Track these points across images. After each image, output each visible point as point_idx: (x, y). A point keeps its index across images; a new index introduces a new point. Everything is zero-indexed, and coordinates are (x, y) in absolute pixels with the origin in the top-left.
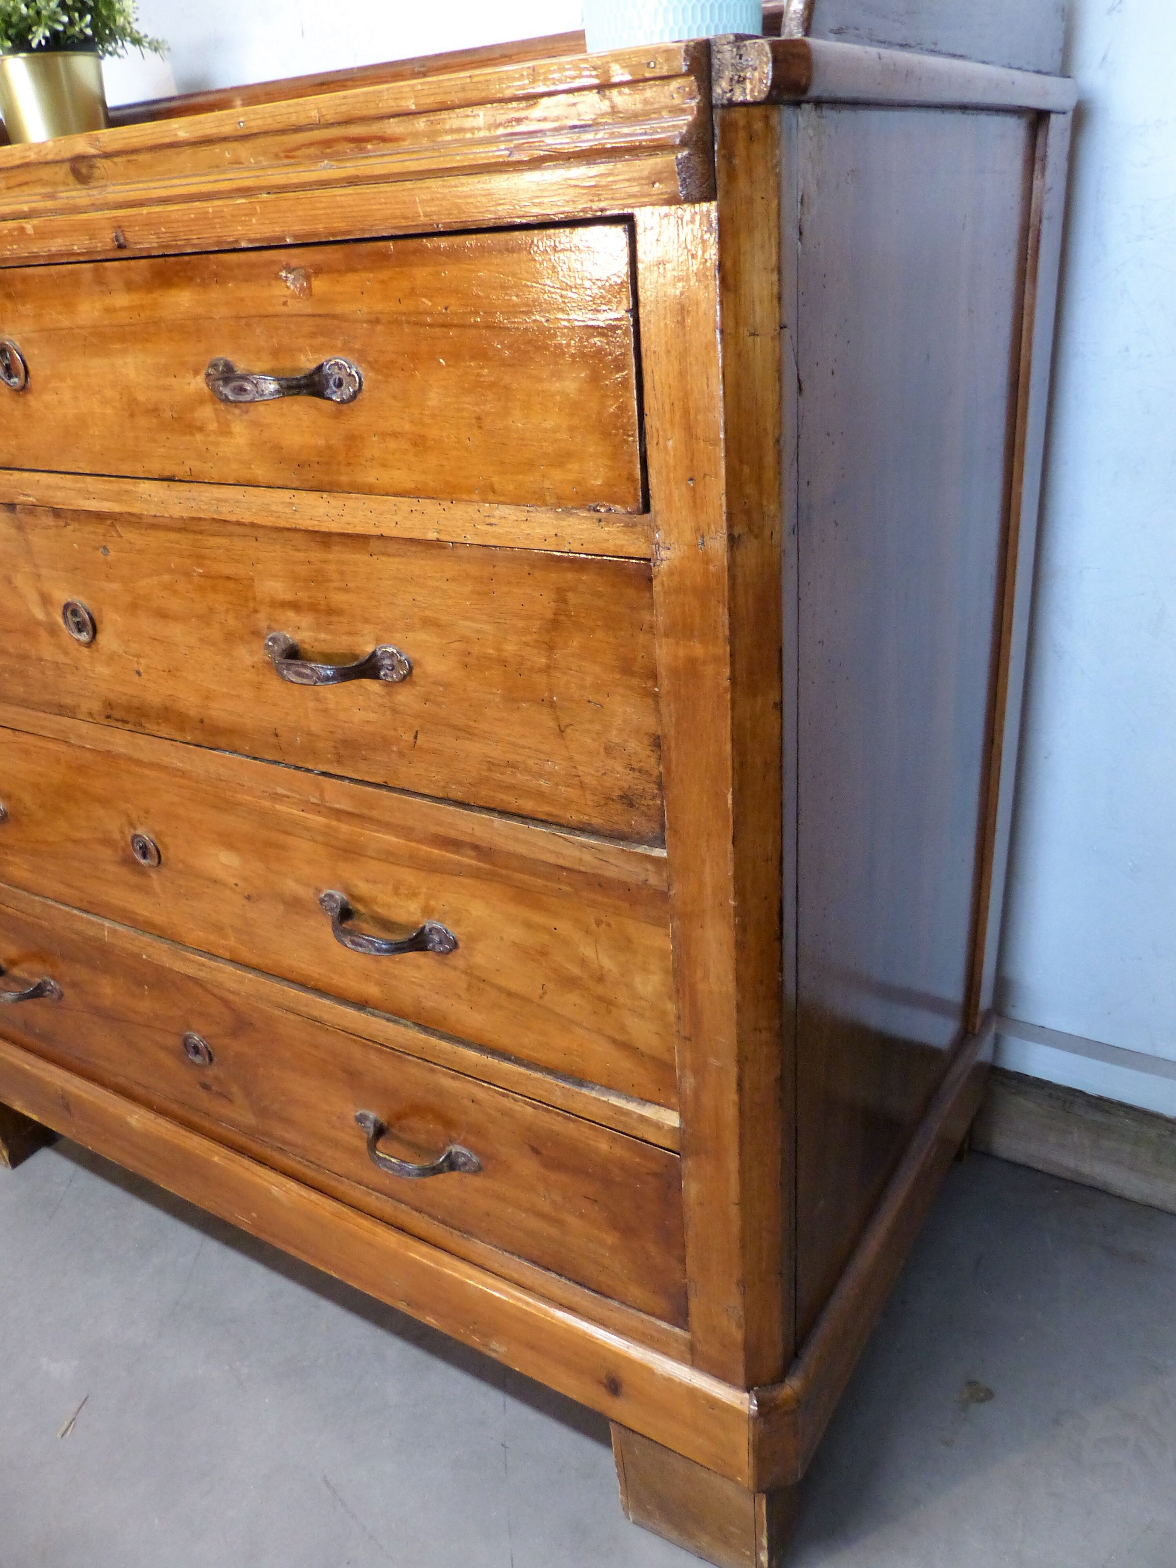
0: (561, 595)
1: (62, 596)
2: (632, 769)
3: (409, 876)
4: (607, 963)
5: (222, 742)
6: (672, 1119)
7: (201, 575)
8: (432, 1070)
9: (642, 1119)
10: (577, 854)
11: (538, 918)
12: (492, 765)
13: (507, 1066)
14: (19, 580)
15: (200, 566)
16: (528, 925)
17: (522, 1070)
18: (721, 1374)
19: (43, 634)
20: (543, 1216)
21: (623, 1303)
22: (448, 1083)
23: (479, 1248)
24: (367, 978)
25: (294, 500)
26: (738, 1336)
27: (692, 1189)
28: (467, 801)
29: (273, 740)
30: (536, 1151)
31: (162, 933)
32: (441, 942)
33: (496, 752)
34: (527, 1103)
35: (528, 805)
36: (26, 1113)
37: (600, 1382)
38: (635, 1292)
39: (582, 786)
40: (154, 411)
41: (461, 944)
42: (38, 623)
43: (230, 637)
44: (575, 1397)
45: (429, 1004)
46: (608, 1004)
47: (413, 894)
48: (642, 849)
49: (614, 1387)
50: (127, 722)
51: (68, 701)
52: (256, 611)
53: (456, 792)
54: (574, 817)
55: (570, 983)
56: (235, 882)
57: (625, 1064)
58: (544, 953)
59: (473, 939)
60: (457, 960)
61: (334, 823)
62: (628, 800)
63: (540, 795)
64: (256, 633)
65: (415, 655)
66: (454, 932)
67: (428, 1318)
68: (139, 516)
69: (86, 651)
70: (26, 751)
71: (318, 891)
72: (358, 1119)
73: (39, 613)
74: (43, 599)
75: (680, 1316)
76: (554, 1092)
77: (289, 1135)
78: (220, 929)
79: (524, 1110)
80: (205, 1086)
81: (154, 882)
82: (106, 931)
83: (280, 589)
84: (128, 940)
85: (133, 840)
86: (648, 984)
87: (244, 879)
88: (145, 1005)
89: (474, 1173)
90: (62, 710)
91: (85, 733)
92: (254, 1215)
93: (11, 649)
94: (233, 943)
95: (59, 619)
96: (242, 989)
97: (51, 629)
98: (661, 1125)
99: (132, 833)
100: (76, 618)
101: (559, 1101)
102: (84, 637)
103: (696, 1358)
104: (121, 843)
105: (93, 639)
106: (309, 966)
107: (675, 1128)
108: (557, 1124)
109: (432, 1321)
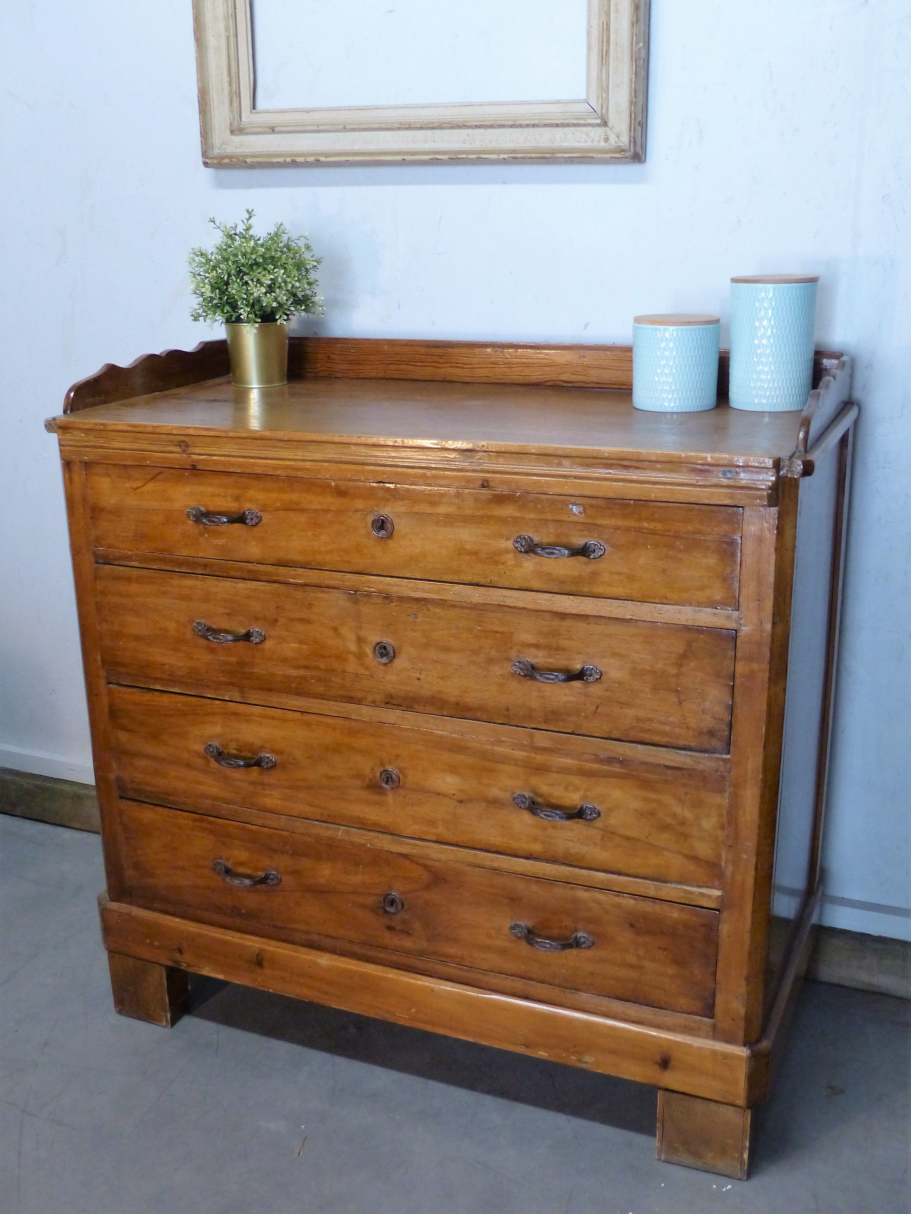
0: (689, 643)
1: (375, 638)
2: (716, 719)
3: (576, 780)
4: (688, 814)
5: (469, 715)
6: (717, 893)
7: (479, 630)
8: (572, 888)
9: (701, 894)
10: (683, 759)
11: (652, 795)
12: (639, 720)
13: (621, 878)
14: (344, 630)
15: (479, 626)
16: (645, 800)
17: (631, 879)
18: (730, 1041)
19: (352, 659)
20: (631, 966)
21: (673, 1011)
22: (582, 894)
23: (584, 997)
24: (535, 840)
25: (553, 599)
26: (742, 1011)
27: (725, 929)
28: (621, 738)
29: (506, 713)
30: (632, 926)
31: (384, 830)
32: (591, 814)
33: (642, 713)
34: (631, 898)
35: (656, 739)
36: (212, 975)
37: (657, 1063)
38: (682, 1002)
39: (688, 728)
40: (476, 553)
41: (601, 814)
42: (349, 652)
43: (491, 661)
44: (638, 1079)
45: (573, 851)
46: (685, 836)
47: (577, 789)
48: (716, 755)
49: (665, 1063)
50: (401, 706)
51: (359, 695)
52: (510, 648)
53: (615, 734)
54: (681, 743)
55: (665, 827)
56: (453, 793)
57: (691, 867)
58: (652, 813)
59: (610, 810)
60: (599, 823)
61: (533, 755)
62: (711, 733)
63: (665, 734)
64: (508, 659)
65: (603, 669)
66: (599, 807)
67: (539, 1053)
68: (445, 601)
69: (383, 668)
70: (309, 725)
71: (513, 793)
72: (513, 928)
73: (353, 647)
74: (360, 640)
75: (709, 1010)
76: (650, 888)
77: (452, 950)
78: (432, 823)
79: (629, 902)
80: (390, 928)
81: (390, 798)
82: (340, 833)
83: (529, 638)
84: (358, 837)
85: (381, 774)
86: (709, 823)
87: (461, 791)
88: (357, 879)
89: (589, 947)
90: (350, 700)
91: (366, 712)
92: (413, 1010)
93: (323, 666)
94: (441, 830)
95: (369, 651)
96: (443, 857)
97: (360, 656)
98: (710, 897)
99: (382, 769)
100: (382, 650)
101: (652, 893)
102: (384, 660)
103: (716, 1034)
104: (371, 776)
105: (391, 661)
106: (495, 838)
107: (718, 897)
108: (648, 907)
109: (542, 1054)
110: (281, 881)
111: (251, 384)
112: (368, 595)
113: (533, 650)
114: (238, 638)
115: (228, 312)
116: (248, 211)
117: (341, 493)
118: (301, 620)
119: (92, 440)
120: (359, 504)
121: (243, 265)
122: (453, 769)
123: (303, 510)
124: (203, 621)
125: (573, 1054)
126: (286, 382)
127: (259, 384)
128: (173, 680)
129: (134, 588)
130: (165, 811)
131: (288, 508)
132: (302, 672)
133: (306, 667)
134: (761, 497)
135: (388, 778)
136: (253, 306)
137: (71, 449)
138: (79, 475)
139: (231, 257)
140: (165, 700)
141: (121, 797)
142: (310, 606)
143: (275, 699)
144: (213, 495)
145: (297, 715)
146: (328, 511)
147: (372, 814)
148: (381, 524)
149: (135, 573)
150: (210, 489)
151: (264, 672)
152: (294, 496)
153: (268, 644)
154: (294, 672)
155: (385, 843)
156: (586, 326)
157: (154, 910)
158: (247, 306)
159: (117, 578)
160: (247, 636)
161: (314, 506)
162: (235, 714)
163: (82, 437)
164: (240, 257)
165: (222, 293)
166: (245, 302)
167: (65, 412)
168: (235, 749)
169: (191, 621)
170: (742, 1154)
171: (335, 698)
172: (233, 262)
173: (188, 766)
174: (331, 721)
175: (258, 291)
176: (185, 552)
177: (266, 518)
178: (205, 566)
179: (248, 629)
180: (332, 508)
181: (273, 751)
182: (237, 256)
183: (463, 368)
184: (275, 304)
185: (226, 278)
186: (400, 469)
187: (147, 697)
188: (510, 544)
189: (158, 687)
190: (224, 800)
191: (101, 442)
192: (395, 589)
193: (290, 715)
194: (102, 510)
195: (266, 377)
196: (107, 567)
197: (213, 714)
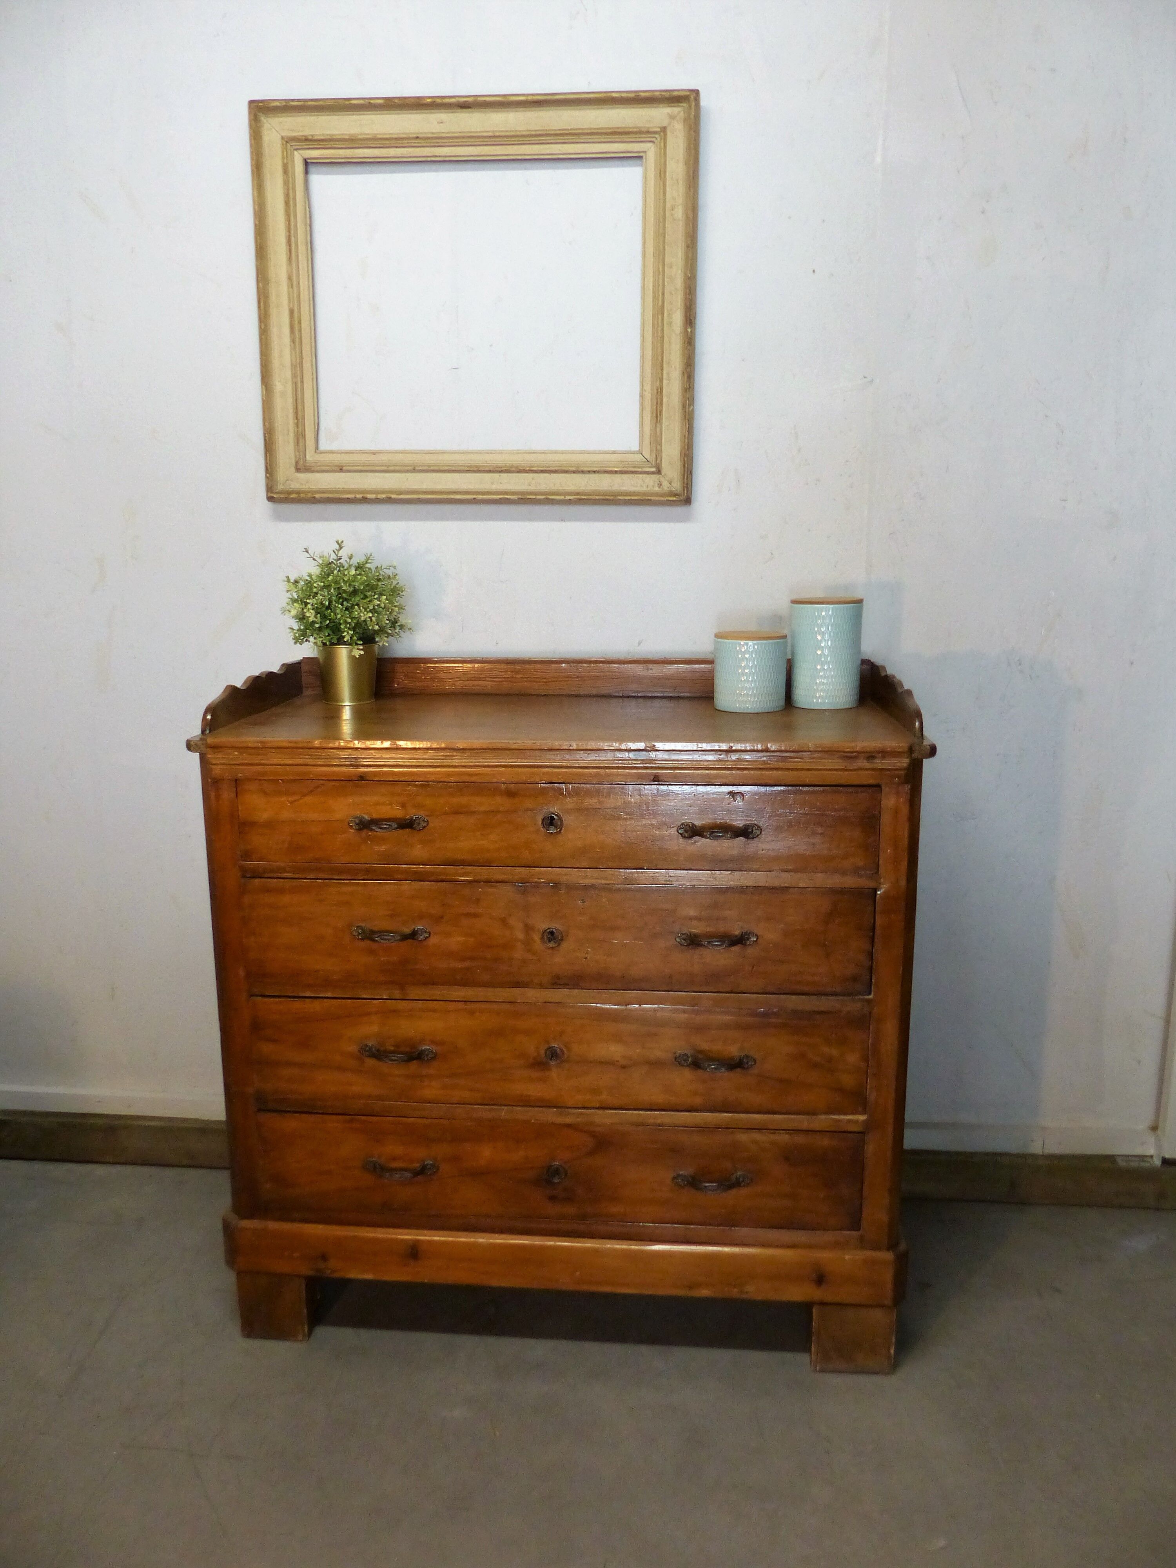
0: (836, 903)
1: (542, 924)
2: (857, 966)
3: (734, 1034)
4: (835, 1052)
6: (862, 1118)
8: (732, 1133)
9: (850, 1121)
11: (803, 1040)
12: (792, 974)
13: (779, 1116)
14: (512, 921)
16: (797, 1044)
17: (787, 1116)
18: (876, 1247)
20: (786, 1196)
21: (825, 1230)
22: (743, 1137)
24: (697, 1093)
25: (716, 875)
26: (886, 1219)
27: (870, 1149)
30: (787, 1159)
31: (548, 1104)
32: (748, 1063)
33: (794, 968)
34: (785, 1134)
35: (806, 989)
36: (361, 1277)
37: (813, 1281)
38: (833, 1220)
39: (834, 976)
41: (758, 1062)
43: (655, 936)
44: (796, 1299)
46: (833, 1071)
47: (735, 1041)
48: (859, 997)
49: (820, 1279)
50: (568, 985)
51: (525, 979)
52: (674, 922)
54: (830, 990)
55: (816, 1066)
56: (618, 1060)
57: (837, 1097)
58: (803, 1055)
59: (765, 1057)
60: (755, 1071)
62: (855, 979)
63: (814, 983)
64: (672, 932)
65: (760, 932)
66: (755, 1056)
67: (702, 1292)
68: (612, 885)
69: (550, 951)
70: (472, 1013)
71: (675, 1053)
72: (674, 1178)
73: (520, 935)
74: (528, 929)
75: (855, 1224)
76: (804, 1122)
77: (615, 1209)
78: (595, 1091)
79: (784, 1138)
80: (552, 1198)
81: (554, 1073)
82: (504, 1113)
83: (692, 912)
84: (521, 1113)
85: (546, 1050)
86: (853, 1058)
87: (624, 1057)
88: (518, 1155)
89: (748, 1185)
90: (517, 985)
91: (532, 995)
92: (578, 1273)
93: (489, 956)
94: (604, 1097)
95: (537, 937)
96: (608, 1121)
97: (528, 943)
98: (856, 1122)
99: (546, 1046)
100: (551, 936)
101: (805, 1126)
102: (552, 944)
103: (863, 1244)
104: (535, 1054)
105: (559, 945)
106: (659, 1098)
107: (863, 1121)
108: (801, 1139)
109: (705, 1293)
110: (438, 1168)
111: (344, 702)
112: (537, 885)
113: (694, 922)
114: (405, 937)
115: (329, 635)
116: (337, 542)
117: (510, 794)
118: (468, 915)
119: (246, 758)
120: (529, 803)
121: (345, 591)
122: (617, 1038)
123: (474, 813)
124: (363, 925)
125: (735, 1286)
126: (374, 700)
127: (350, 702)
128: (328, 983)
129: (286, 899)
130: (312, 1118)
131: (457, 812)
132: (467, 964)
133: (472, 959)
134: (898, 777)
135: (553, 1054)
136: (354, 629)
137: (224, 767)
138: (227, 794)
139: (333, 585)
140: (316, 1006)
141: (259, 1110)
142: (478, 901)
143: (437, 992)
144: (377, 804)
145: (461, 1005)
146: (498, 812)
147: (534, 1090)
148: (550, 821)
149: (288, 884)
150: (375, 798)
151: (427, 968)
152: (464, 800)
153: (433, 940)
154: (460, 965)
155: (550, 1116)
156: (640, 643)
157: (293, 1221)
158: (349, 628)
159: (269, 891)
160: (413, 935)
161: (482, 809)
162: (394, 1011)
163: (236, 755)
164: (342, 584)
165: (324, 617)
166: (348, 626)
167: (203, 732)
168: (393, 1046)
169: (350, 925)
170: (889, 1350)
171: (503, 985)
172: (334, 589)
173: (341, 1069)
174: (495, 1007)
175: (364, 616)
176: (345, 859)
177: (434, 823)
178: (368, 871)
179: (412, 928)
180: (501, 809)
181: (433, 1042)
182: (340, 583)
183: (539, 682)
184: (377, 628)
185: (327, 603)
186: (574, 770)
187: (297, 1005)
188: (673, 832)
189: (308, 994)
190: (379, 1098)
191: (256, 759)
192: (565, 878)
193: (452, 1006)
194: (253, 824)
195: (357, 695)
196: (256, 880)
197: (368, 1014)
